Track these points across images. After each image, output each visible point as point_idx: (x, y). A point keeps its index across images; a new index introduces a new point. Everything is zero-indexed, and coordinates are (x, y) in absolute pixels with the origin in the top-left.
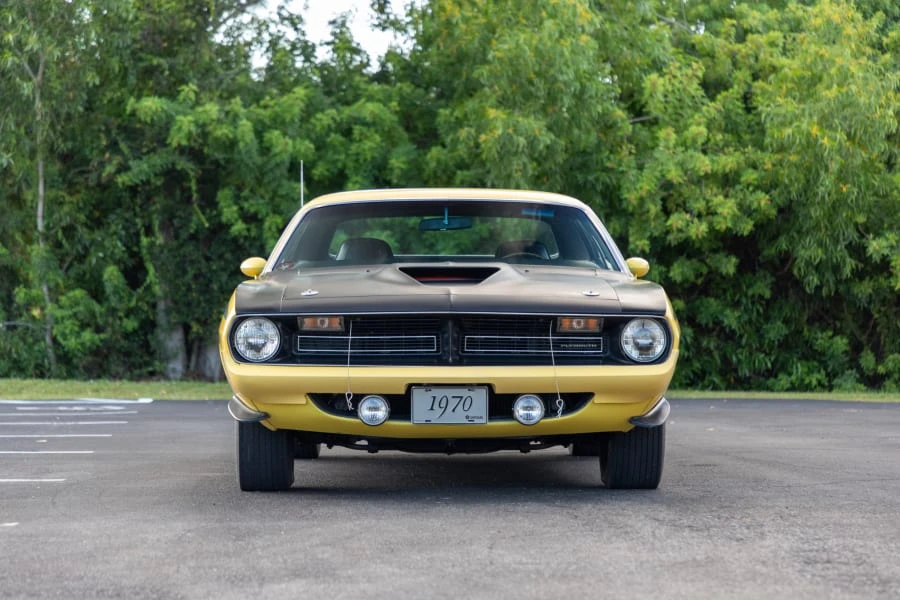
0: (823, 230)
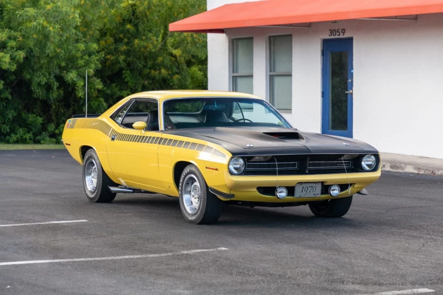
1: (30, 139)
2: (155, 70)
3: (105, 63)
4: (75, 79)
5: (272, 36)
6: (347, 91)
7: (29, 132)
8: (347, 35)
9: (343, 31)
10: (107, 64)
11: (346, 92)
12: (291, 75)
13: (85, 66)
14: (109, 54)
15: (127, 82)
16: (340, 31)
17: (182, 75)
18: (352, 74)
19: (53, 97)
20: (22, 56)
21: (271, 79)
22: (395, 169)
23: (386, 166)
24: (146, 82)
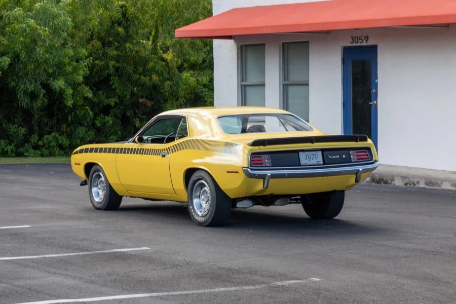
0: (30, 76)
1: (12, 151)
2: (145, 76)
3: (93, 69)
4: (63, 87)
5: (286, 43)
6: (371, 101)
7: (11, 145)
8: (371, 43)
9: (366, 39)
10: (95, 70)
11: (370, 103)
12: (308, 85)
13: (73, 73)
14: (97, 59)
15: (115, 89)
16: (363, 38)
17: (173, 81)
18: (377, 84)
19: (36, 105)
20: (7, 63)
21: (285, 88)
22: (431, 186)
23: (420, 183)
24: (135, 89)
